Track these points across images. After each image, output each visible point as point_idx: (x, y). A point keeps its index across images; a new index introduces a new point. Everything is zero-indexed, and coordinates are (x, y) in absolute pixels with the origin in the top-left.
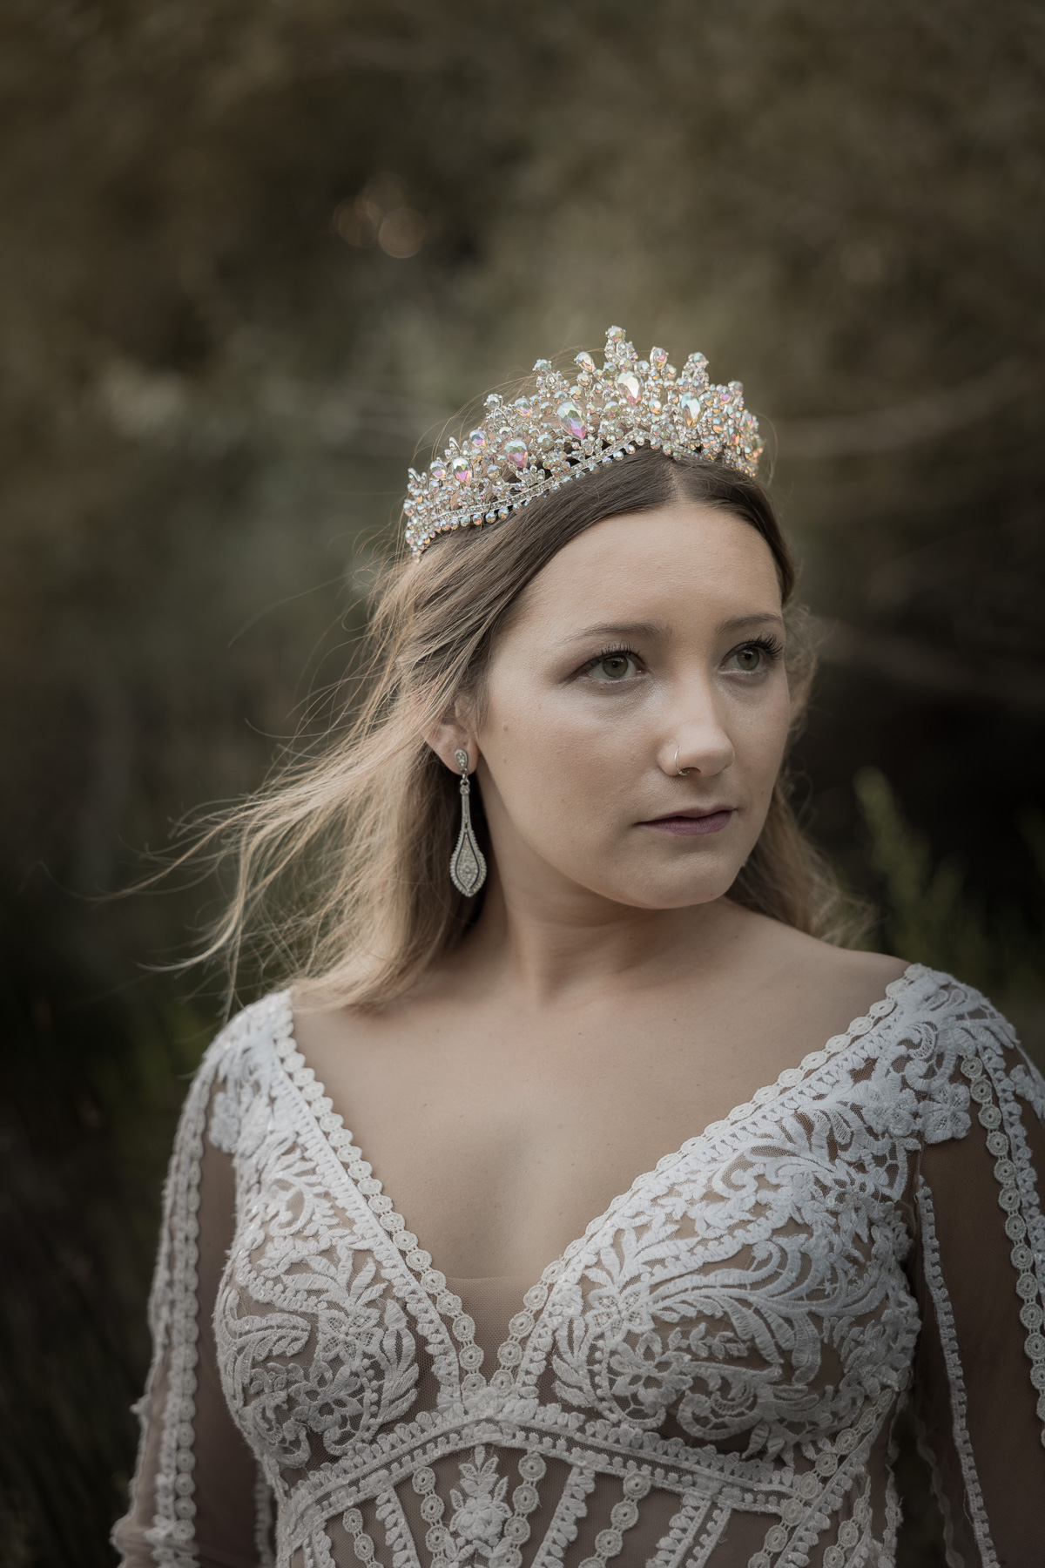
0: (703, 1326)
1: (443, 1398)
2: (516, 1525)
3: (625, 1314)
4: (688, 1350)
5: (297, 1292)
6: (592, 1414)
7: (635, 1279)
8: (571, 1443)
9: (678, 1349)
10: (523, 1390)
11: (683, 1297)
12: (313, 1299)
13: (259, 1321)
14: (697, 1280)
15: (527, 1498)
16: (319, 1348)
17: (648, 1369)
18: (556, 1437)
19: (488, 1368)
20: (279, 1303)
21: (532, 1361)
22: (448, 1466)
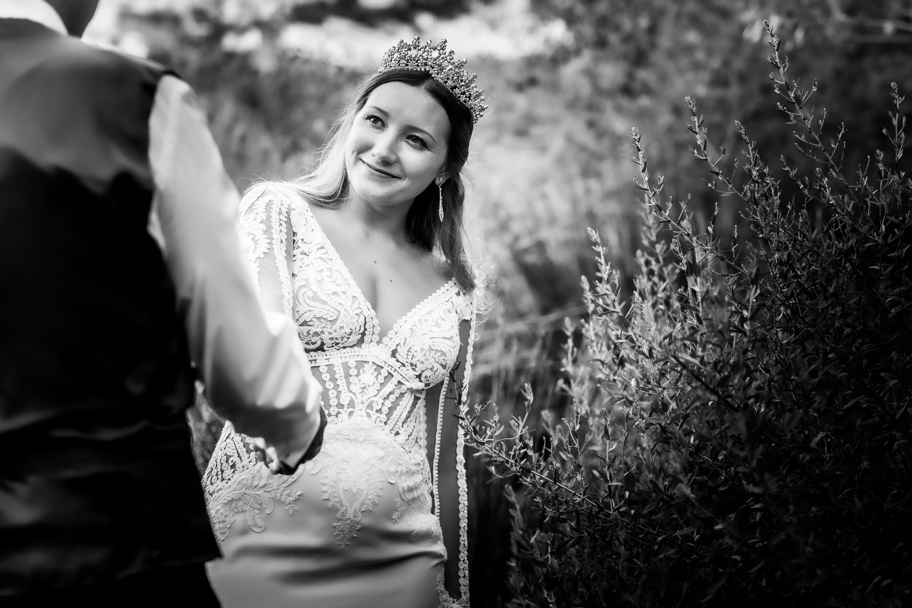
0: (440, 353)
1: (363, 345)
2: (377, 384)
3: (422, 342)
4: (434, 358)
5: (336, 302)
6: (403, 365)
7: (426, 334)
8: (395, 370)
9: (432, 357)
10: (387, 352)
11: (438, 344)
12: (340, 306)
13: (320, 305)
14: (441, 340)
15: (381, 379)
16: (338, 322)
17: (423, 359)
18: (392, 367)
19: (379, 343)
20: (329, 303)
21: (392, 345)
22: (360, 364)
